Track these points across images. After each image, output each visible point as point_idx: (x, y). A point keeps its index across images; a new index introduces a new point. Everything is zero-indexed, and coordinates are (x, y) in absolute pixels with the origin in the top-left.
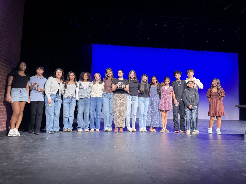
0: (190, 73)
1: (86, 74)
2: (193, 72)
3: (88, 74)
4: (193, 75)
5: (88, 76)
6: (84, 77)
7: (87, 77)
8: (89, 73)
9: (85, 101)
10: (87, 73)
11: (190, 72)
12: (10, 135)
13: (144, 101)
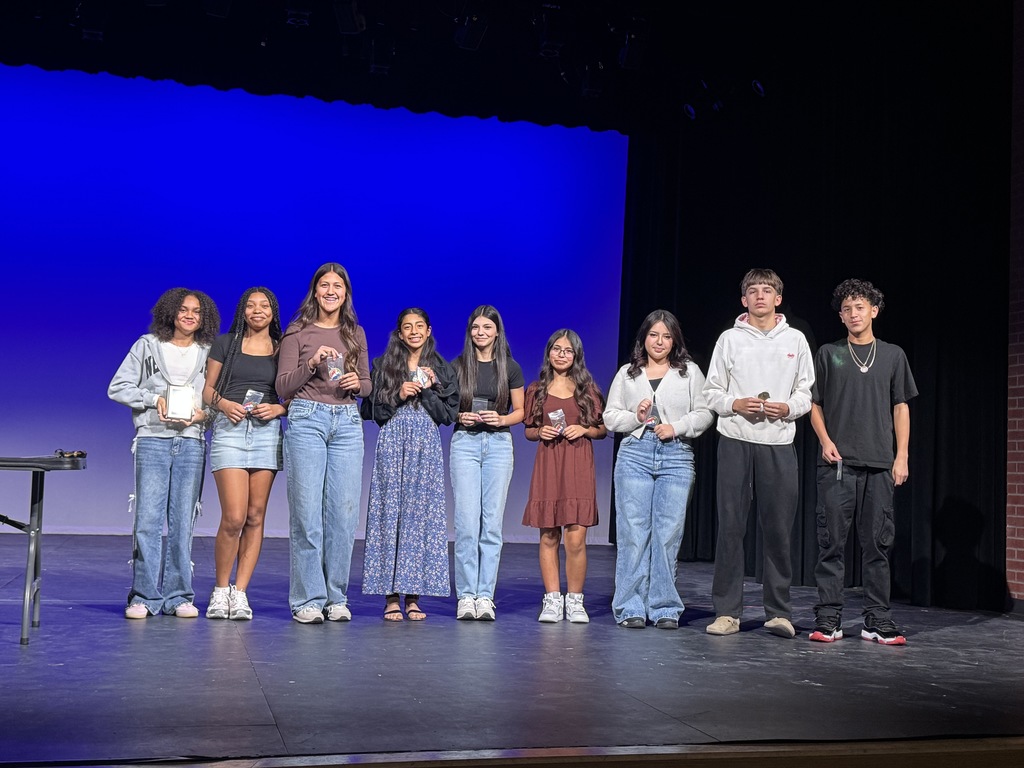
0: (761, 290)
1: (191, 302)
2: (774, 286)
3: (202, 303)
4: (778, 304)
5: (202, 312)
6: (181, 315)
7: (197, 317)
8: (208, 298)
9: (176, 450)
10: (198, 297)
11: (760, 287)
12: (213, 611)
13: (484, 454)
